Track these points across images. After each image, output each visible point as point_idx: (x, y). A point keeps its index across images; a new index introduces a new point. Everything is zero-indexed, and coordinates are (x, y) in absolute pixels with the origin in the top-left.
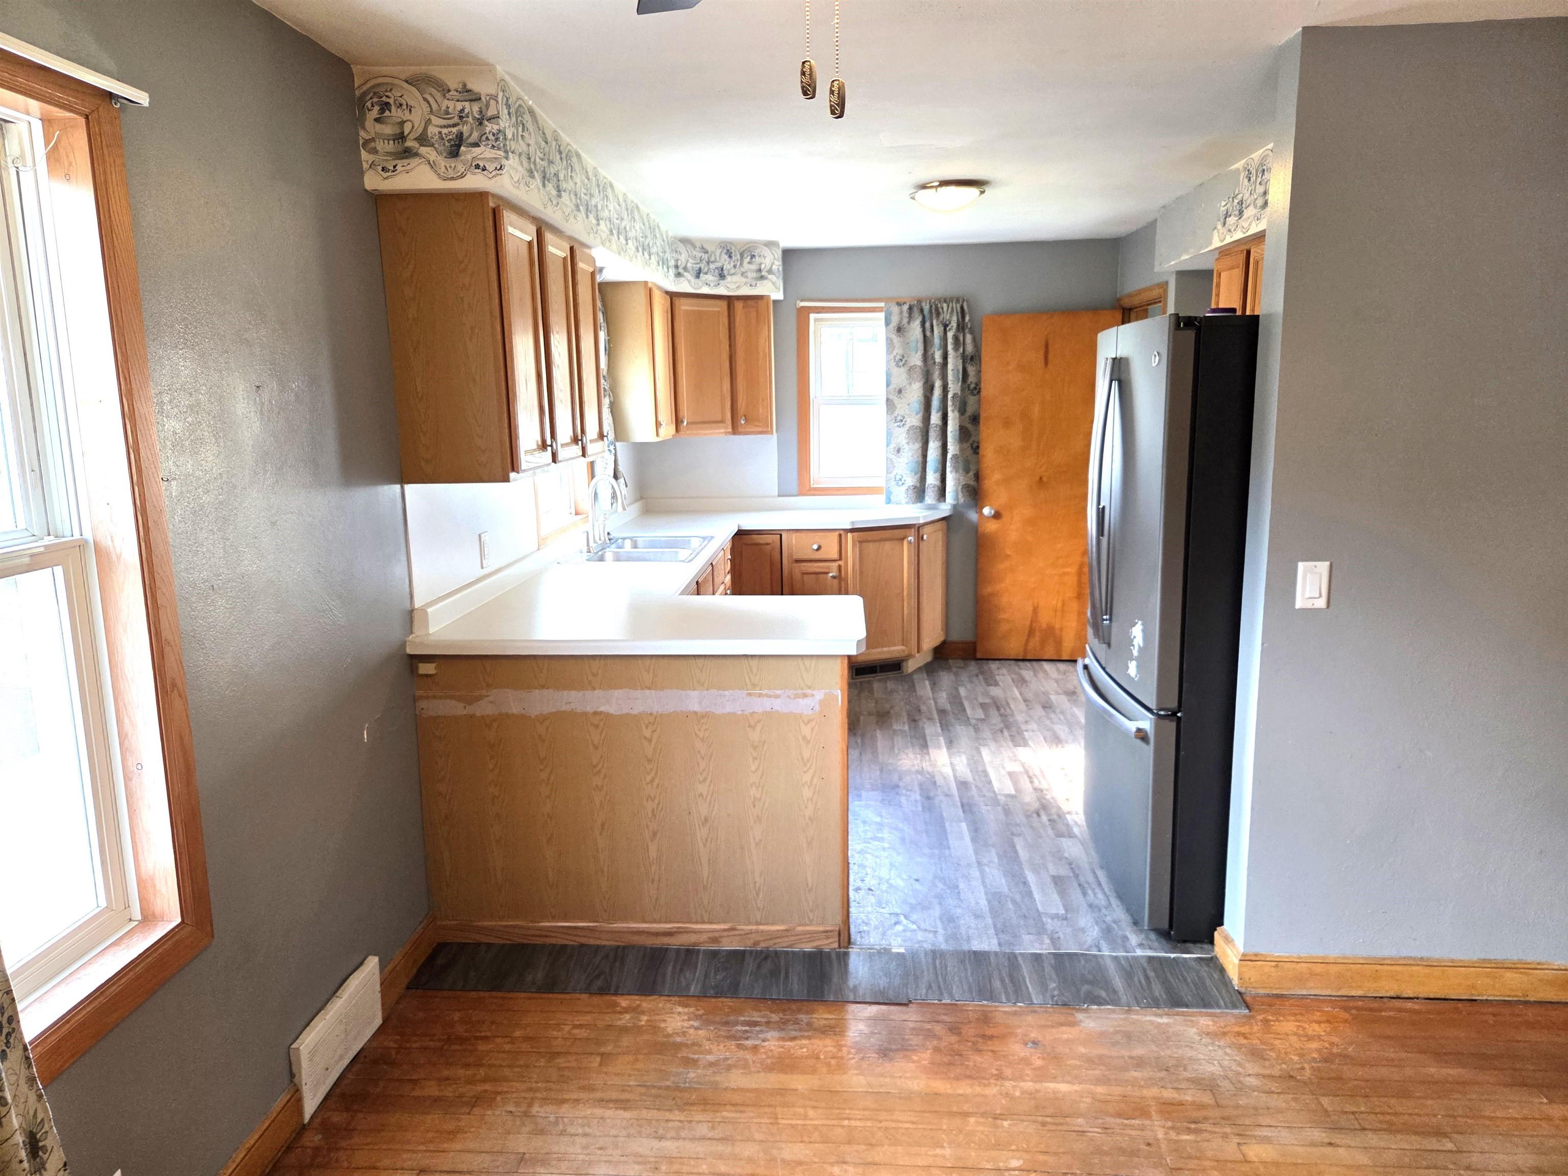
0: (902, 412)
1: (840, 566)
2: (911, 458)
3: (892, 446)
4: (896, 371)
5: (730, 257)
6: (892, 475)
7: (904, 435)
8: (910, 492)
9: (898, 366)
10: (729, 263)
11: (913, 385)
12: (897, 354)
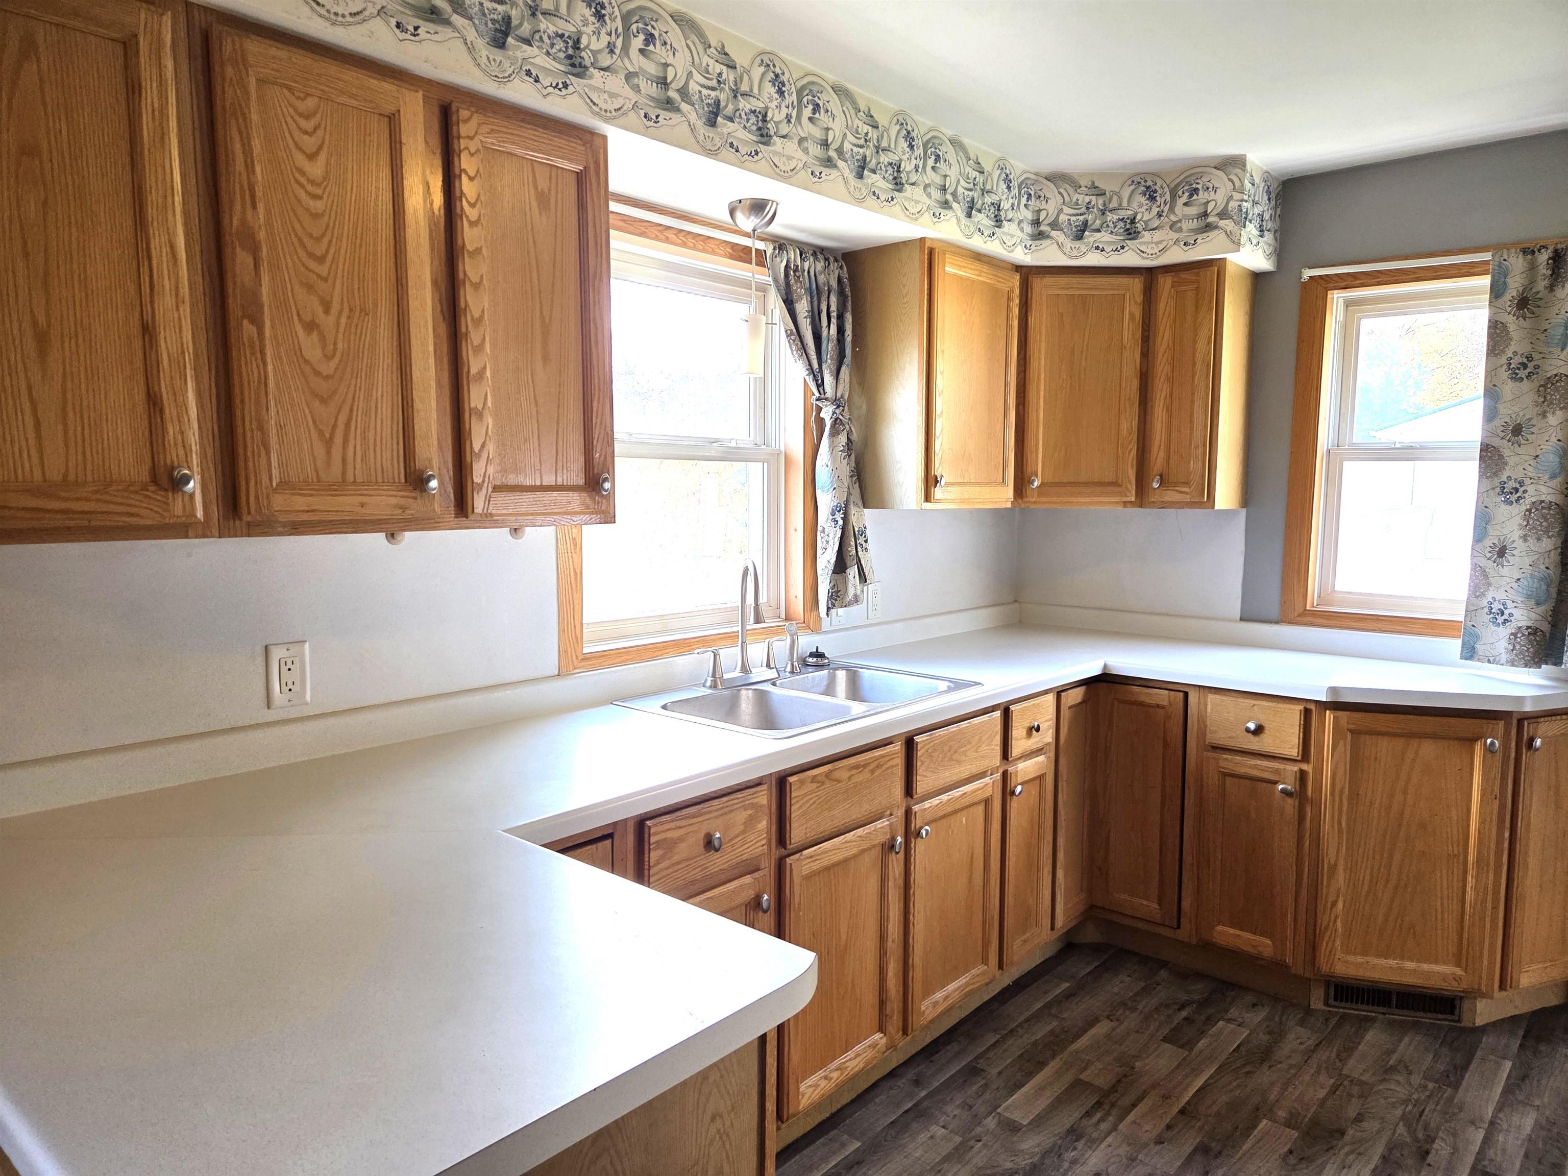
0: (1518, 474)
1: (1303, 774)
2: (1528, 570)
3: (1488, 542)
4: (1508, 388)
5: (1152, 198)
6: (1484, 603)
7: (1518, 520)
8: (1521, 639)
9: (1515, 378)
10: (1150, 210)
11: (1549, 415)
12: (1515, 353)
